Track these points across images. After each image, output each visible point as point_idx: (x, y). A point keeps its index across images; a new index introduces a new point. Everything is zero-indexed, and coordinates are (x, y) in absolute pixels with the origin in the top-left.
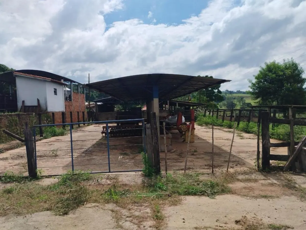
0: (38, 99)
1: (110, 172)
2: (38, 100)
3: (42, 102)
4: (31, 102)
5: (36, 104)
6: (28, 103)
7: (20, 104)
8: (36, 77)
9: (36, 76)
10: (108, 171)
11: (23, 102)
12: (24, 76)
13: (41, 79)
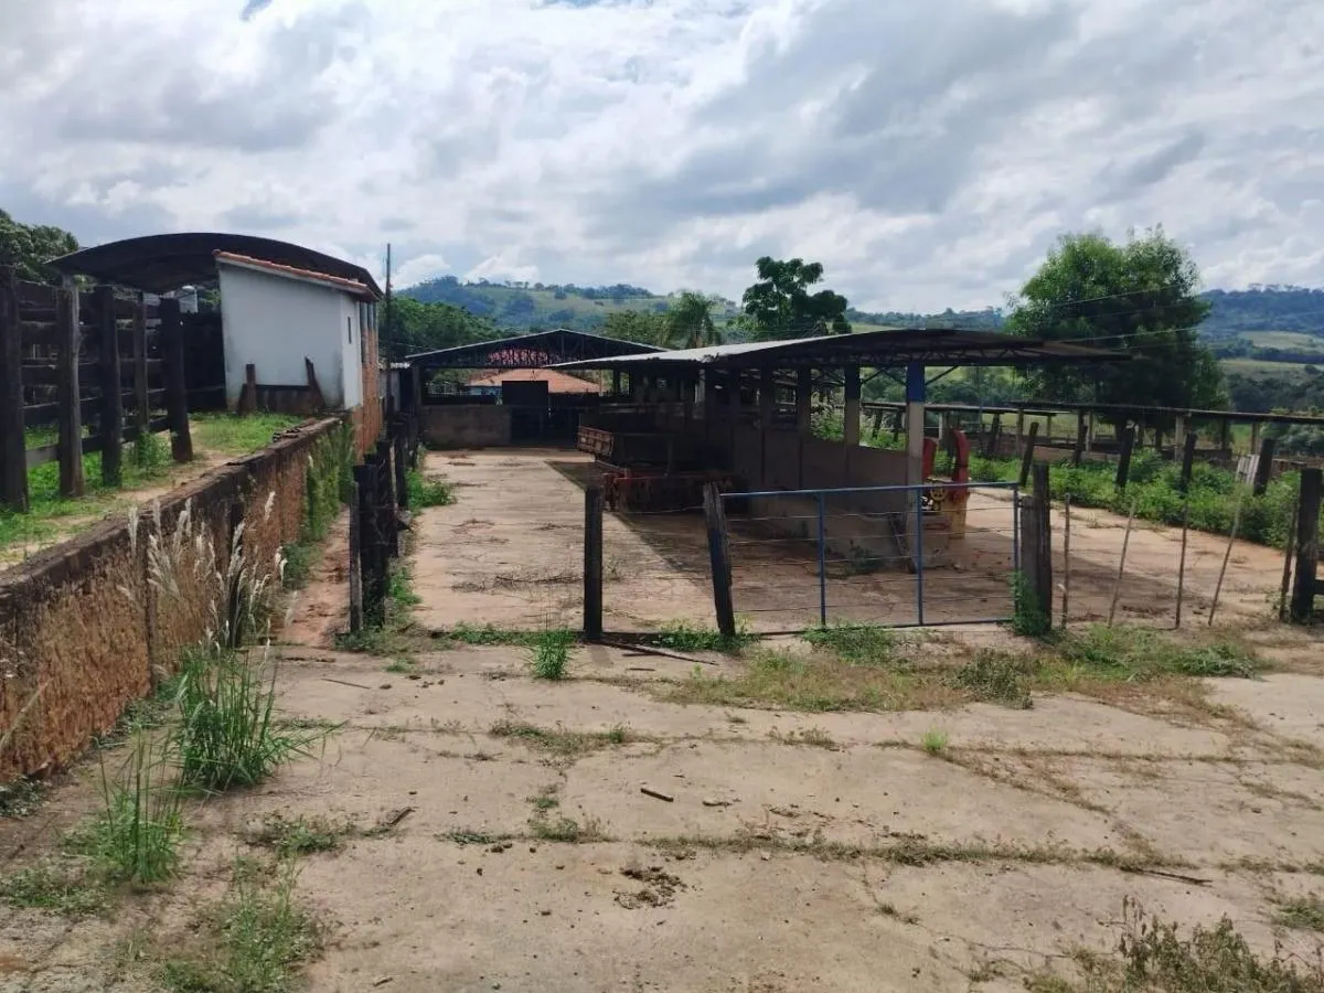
0: (307, 361)
1: (921, 624)
2: (309, 365)
3: (323, 373)
4: (280, 370)
5: (300, 379)
6: (268, 376)
7: (235, 380)
8: (309, 275)
9: (308, 272)
10: (917, 622)
11: (250, 369)
12: (260, 268)
13: (329, 284)
